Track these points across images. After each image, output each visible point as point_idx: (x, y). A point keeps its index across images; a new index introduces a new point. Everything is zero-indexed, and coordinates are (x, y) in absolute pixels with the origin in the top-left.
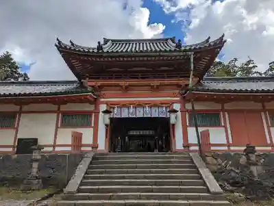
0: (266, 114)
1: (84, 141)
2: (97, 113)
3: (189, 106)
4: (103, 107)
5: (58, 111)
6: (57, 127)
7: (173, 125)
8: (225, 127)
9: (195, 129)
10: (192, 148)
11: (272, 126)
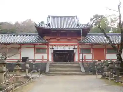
0: (105, 50)
1: (44, 58)
2: (48, 49)
3: (80, 47)
4: (50, 47)
5: (34, 48)
6: (34, 53)
7: (75, 53)
8: (92, 54)
9: (82, 54)
10: (80, 61)
11: (107, 53)
